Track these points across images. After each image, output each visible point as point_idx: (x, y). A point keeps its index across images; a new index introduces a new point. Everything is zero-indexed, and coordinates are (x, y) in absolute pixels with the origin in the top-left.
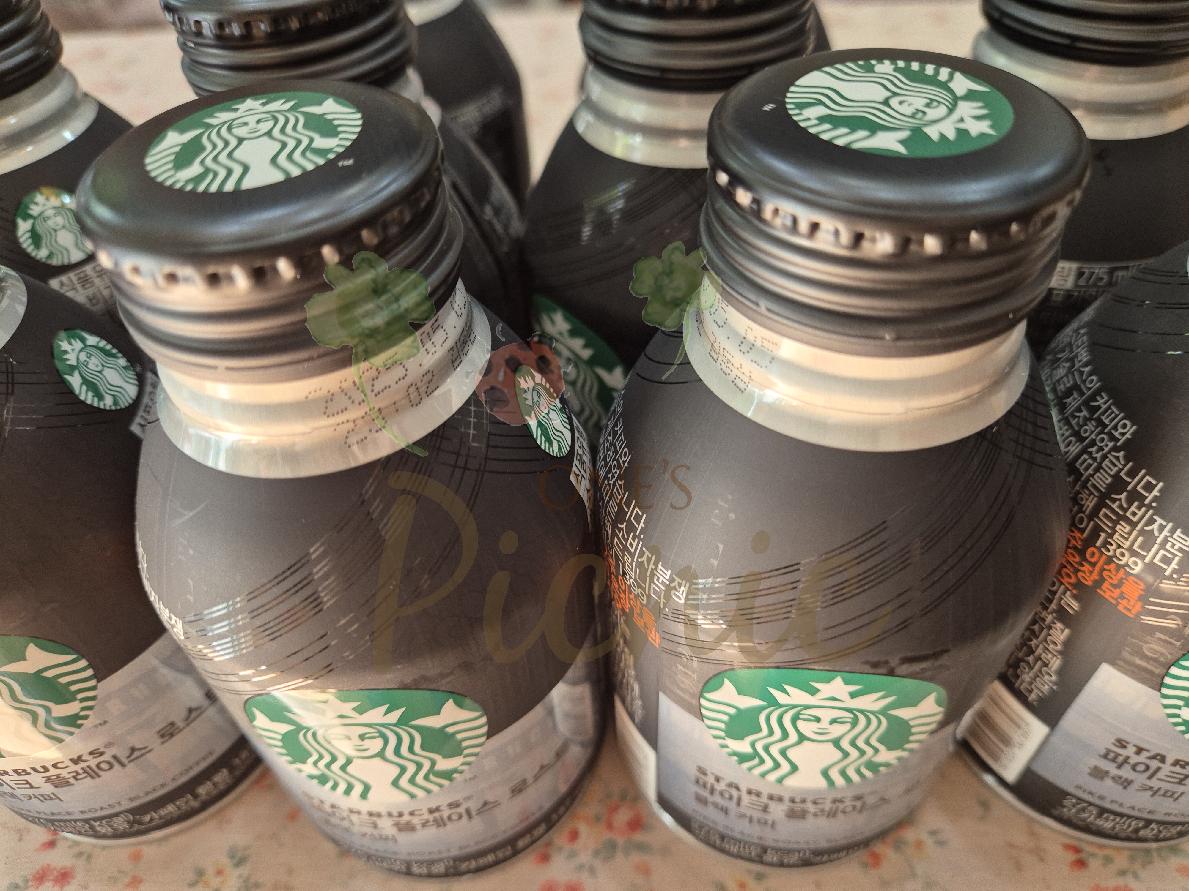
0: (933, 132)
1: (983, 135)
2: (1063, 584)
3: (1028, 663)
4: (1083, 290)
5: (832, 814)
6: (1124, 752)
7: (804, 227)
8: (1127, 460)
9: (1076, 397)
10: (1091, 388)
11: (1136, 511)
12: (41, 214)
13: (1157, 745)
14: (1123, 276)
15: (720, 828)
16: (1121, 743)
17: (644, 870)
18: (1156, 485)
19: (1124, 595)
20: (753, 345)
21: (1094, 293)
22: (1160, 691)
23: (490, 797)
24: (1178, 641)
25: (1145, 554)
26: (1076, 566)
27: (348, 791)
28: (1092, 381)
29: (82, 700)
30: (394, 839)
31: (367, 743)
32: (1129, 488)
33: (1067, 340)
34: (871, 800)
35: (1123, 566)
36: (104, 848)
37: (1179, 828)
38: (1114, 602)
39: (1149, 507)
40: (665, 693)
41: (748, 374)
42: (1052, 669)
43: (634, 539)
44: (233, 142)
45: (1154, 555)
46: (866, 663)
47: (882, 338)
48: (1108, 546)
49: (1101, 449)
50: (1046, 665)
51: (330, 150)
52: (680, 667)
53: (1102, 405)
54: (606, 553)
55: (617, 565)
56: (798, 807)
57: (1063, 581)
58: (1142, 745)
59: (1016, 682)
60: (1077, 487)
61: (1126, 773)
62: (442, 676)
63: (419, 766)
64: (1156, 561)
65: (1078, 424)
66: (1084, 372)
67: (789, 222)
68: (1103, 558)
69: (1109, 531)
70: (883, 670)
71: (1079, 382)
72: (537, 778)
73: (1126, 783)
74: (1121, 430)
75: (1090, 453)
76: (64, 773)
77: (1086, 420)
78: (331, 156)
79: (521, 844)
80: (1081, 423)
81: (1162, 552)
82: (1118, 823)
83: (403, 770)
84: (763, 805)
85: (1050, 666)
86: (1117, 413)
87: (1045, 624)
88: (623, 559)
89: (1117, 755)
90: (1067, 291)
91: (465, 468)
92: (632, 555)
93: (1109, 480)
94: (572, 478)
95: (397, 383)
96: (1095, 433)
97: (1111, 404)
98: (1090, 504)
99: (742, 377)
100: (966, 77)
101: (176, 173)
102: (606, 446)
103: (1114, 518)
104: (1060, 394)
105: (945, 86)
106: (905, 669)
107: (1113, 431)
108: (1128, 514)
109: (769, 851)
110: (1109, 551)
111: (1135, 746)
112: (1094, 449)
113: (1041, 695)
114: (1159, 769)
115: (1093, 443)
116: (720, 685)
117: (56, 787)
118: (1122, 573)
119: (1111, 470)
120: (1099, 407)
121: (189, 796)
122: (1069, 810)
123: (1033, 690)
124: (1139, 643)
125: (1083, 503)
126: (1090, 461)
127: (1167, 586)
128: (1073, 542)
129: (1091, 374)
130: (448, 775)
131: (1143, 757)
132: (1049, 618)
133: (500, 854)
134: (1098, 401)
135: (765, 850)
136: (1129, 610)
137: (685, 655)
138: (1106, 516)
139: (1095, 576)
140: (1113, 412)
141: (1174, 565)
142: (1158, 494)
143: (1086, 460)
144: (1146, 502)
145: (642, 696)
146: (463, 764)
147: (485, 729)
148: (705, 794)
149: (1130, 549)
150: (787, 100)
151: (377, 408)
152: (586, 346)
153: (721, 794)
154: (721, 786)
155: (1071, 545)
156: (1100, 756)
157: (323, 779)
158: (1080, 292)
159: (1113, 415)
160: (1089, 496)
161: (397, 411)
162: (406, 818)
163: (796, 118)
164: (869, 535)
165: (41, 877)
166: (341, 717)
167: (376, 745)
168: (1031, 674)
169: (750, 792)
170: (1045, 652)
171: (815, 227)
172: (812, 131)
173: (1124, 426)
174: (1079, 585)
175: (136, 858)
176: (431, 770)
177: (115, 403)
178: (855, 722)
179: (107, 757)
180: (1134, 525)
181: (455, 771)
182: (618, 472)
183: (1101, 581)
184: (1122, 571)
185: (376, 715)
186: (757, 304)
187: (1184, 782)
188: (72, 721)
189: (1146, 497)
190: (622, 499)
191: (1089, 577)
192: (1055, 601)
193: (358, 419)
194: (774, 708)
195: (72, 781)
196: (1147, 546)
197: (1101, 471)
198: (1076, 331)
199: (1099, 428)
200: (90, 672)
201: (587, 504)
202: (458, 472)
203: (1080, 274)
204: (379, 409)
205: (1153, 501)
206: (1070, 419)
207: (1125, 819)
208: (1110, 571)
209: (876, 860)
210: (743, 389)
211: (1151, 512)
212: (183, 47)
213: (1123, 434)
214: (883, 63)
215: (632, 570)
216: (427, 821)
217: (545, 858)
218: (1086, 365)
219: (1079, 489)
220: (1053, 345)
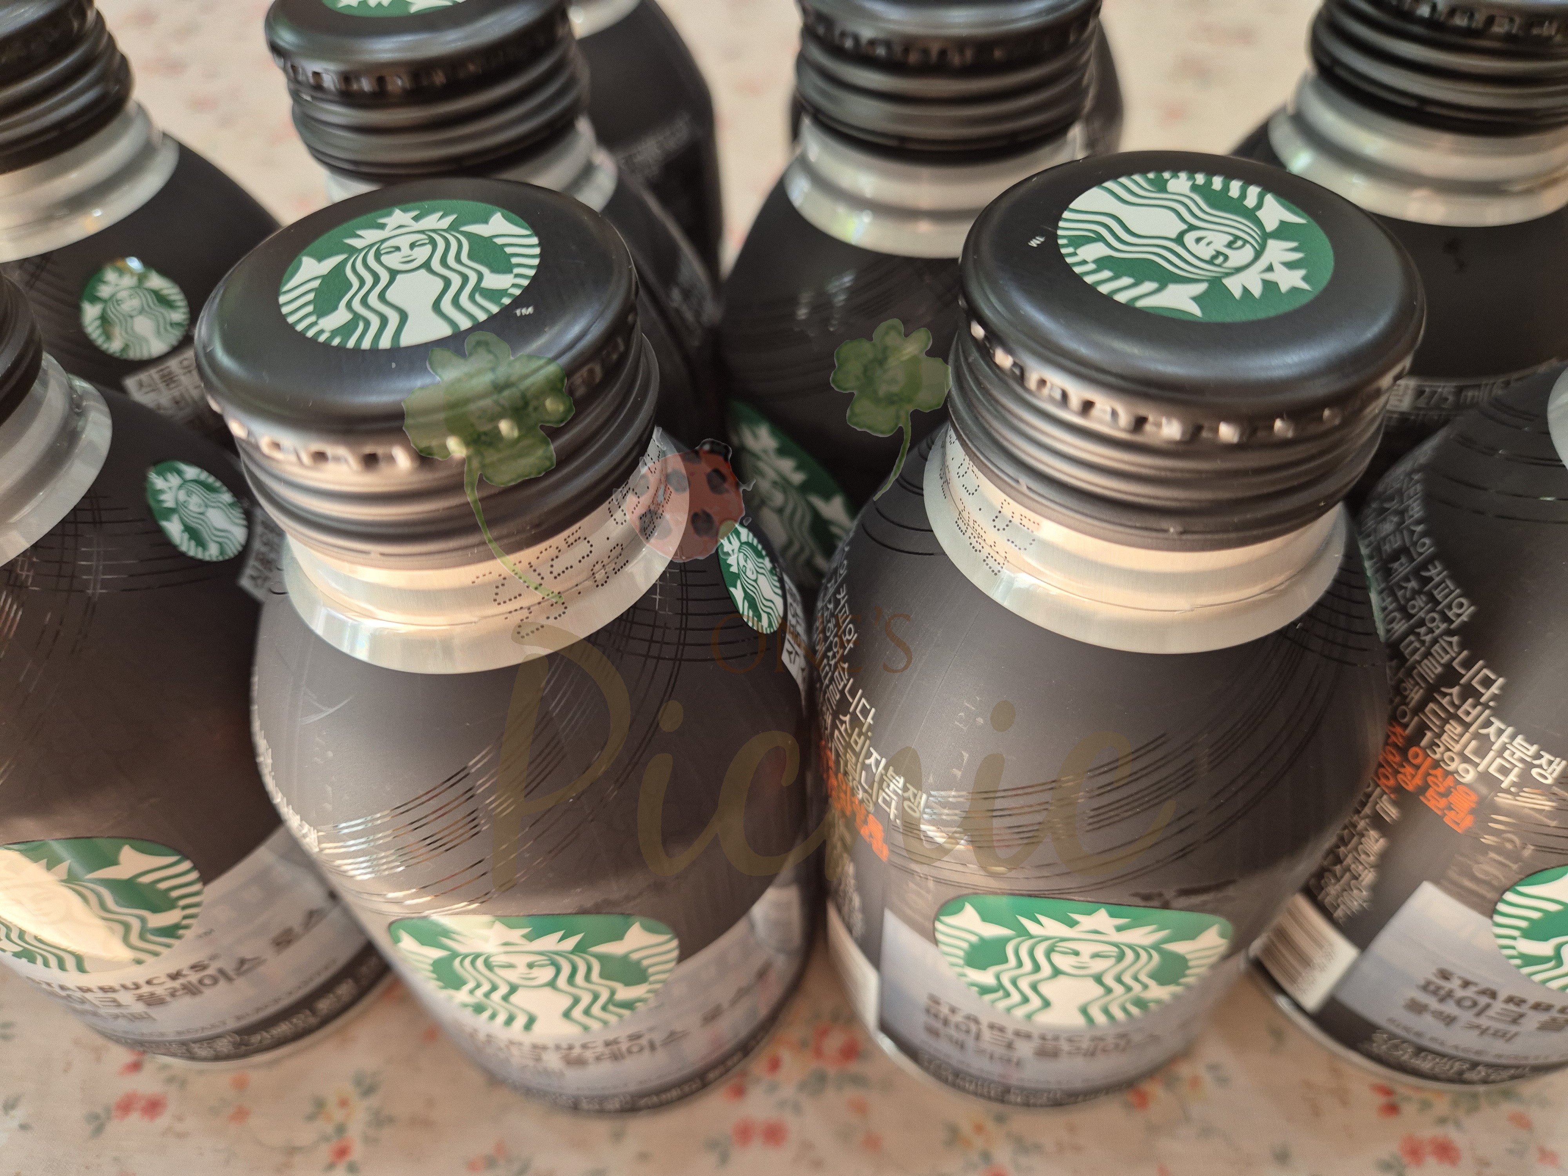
0: (1234, 285)
1: (1294, 290)
2: (1378, 786)
3: (1335, 876)
4: (1422, 412)
5: (1091, 1054)
6: (1447, 985)
7: (1075, 401)
8: (1463, 646)
9: (1404, 562)
10: (1422, 554)
11: (1470, 710)
12: (112, 296)
13: (1486, 978)
14: (1473, 397)
15: (954, 1062)
16: (1445, 975)
17: (860, 1108)
18: (1494, 681)
19: (1452, 806)
20: (1010, 521)
21: (1436, 418)
22: (1491, 917)
23: (678, 1027)
24: (1516, 863)
25: (1477, 760)
26: (1396, 767)
27: (510, 1020)
28: (1424, 545)
29: (185, 907)
30: (562, 1074)
31: (535, 972)
32: (1463, 681)
33: (1397, 486)
34: (1137, 1038)
35: (1451, 773)
36: (201, 1072)
37: (1512, 1071)
38: (1439, 813)
39: (1486, 706)
40: (892, 909)
41: (1004, 555)
42: (1364, 883)
43: (859, 736)
44: (385, 277)
45: (1491, 763)
46: (1136, 895)
47: (1166, 531)
48: (1434, 748)
49: (1431, 631)
50: (1356, 878)
51: (504, 293)
52: (912, 885)
53: (1434, 577)
54: (823, 743)
55: (837, 762)
56: (1050, 1045)
57: (1380, 783)
58: (1470, 977)
59: (1319, 894)
60: (1401, 674)
61: (1450, 1008)
62: (628, 899)
63: (596, 997)
64: (1492, 770)
65: (1404, 596)
66: (1414, 531)
67: (1058, 395)
68: (1428, 762)
69: (1436, 730)
70: (1156, 903)
71: (1408, 544)
72: (734, 1002)
73: (1449, 1020)
74: (1456, 610)
75: (1418, 634)
76: (159, 991)
77: (1416, 593)
78: (506, 301)
79: (711, 1076)
80: (1408, 594)
81: (1499, 761)
82: (1438, 1063)
83: (576, 1001)
84: (1007, 1040)
85: (1360, 879)
86: (1452, 588)
87: (1355, 830)
88: (845, 756)
89: (1439, 988)
90: (1402, 413)
91: (659, 658)
92: (857, 755)
93: (1439, 670)
94: (785, 657)
95: (580, 561)
96: (1424, 610)
97: (1445, 577)
98: (1416, 696)
99: (996, 556)
100: (1278, 201)
101: (318, 318)
102: (825, 615)
103: (1443, 716)
104: (1384, 557)
105: (1251, 215)
106: (1184, 901)
107: (1446, 611)
108: (1460, 713)
109: (1012, 1091)
110: (1435, 753)
111: (1460, 978)
112: (1422, 630)
113: (1349, 913)
114: (1488, 1006)
115: (1422, 623)
116: (959, 910)
117: (149, 1005)
118: (1449, 781)
119: (1442, 658)
120: (1431, 579)
121: (308, 1012)
122: (1379, 1046)
123: (1339, 906)
124: (1469, 862)
125: (1406, 693)
126: (1417, 644)
127: (1503, 800)
128: (1393, 738)
129: (1424, 534)
130: (629, 1005)
131: (1470, 992)
132: (1362, 824)
133: (686, 1089)
134: (1429, 570)
135: (1007, 1090)
136: (1458, 824)
137: (917, 872)
138: (1435, 713)
139: (1418, 781)
140: (1447, 587)
141: (1513, 777)
142: (1497, 692)
143: (1411, 643)
144: (1483, 700)
145: (864, 909)
146: (649, 991)
147: (675, 954)
148: (938, 1025)
149: (1461, 754)
150: (1060, 232)
151: (556, 592)
152: (799, 468)
153: (957, 1026)
154: (958, 1018)
155: (1390, 741)
156: (1418, 987)
157: (479, 1009)
158: (1418, 415)
159: (1447, 590)
160: (1414, 686)
161: (579, 593)
162: (577, 1051)
163: (1069, 260)
164: (1143, 751)
165: (126, 1106)
166: (506, 944)
167: (547, 974)
168: (1338, 887)
169: (992, 1027)
170: (1354, 863)
171: (1087, 406)
172: (1089, 279)
173: (1461, 605)
174: (1399, 790)
175: (240, 1085)
176: (611, 1000)
177: (222, 552)
178: (1121, 957)
179: (210, 971)
180: (1467, 726)
181: (639, 1000)
182: (841, 652)
183: (1424, 788)
184: (1450, 777)
185: (550, 942)
186: (1017, 482)
187: (1519, 1021)
188: (171, 931)
189: (1482, 695)
190: (845, 686)
191: (1411, 781)
192: (1369, 805)
193: (532, 606)
194: (1024, 938)
195: (168, 999)
196: (1482, 752)
197: (1430, 657)
198: (1409, 474)
199: (1430, 605)
200: (194, 875)
201: (801, 686)
202: (651, 663)
203: (1420, 393)
204: (559, 593)
205: (1491, 699)
206: (1396, 589)
207: (1445, 1060)
208: (1436, 776)
209: (1143, 1101)
210: (996, 571)
211: (1487, 712)
212: (295, 95)
213: (1459, 615)
214: (1178, 177)
215: (856, 772)
216: (602, 1055)
217: (739, 1092)
218: (1418, 522)
219: (1401, 676)
220: (1380, 488)
